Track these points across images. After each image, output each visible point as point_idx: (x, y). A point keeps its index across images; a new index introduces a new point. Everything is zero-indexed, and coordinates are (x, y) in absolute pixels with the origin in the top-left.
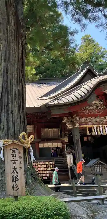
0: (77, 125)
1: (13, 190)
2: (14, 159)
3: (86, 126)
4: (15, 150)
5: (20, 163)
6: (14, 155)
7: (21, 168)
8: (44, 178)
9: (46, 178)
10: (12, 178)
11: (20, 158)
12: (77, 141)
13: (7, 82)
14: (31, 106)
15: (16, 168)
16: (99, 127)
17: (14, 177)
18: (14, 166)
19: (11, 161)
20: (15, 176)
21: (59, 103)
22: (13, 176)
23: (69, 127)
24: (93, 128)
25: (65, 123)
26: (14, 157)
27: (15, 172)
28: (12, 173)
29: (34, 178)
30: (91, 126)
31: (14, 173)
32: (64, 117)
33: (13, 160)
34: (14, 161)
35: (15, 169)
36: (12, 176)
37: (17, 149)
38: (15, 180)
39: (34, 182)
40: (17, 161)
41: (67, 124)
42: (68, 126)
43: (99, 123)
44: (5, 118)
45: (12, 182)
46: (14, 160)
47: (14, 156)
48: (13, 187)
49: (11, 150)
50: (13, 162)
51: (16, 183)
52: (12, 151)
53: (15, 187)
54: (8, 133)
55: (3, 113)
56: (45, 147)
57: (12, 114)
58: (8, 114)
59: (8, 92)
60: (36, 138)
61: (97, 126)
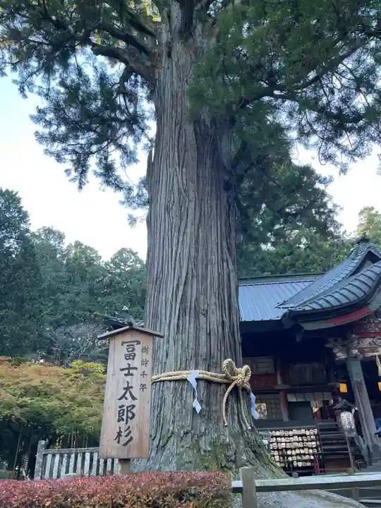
0: (355, 352)
1: (119, 442)
2: (129, 365)
4: (135, 344)
5: (144, 374)
6: (130, 356)
7: (143, 387)
10: (119, 411)
11: (144, 363)
12: (359, 384)
13: (196, 258)
14: (264, 319)
15: (132, 387)
17: (125, 408)
18: (128, 383)
19: (122, 370)
20: (127, 407)
21: (314, 309)
22: (123, 406)
25: (331, 349)
26: (130, 361)
27: (128, 395)
28: (120, 399)
29: (255, 452)
31: (126, 399)
33: (127, 366)
34: (129, 371)
35: (128, 389)
36: (120, 407)
37: (139, 343)
38: (125, 417)
39: (253, 462)
40: (136, 369)
44: (192, 325)
45: (119, 421)
46: (129, 369)
47: (130, 359)
48: (119, 434)
49: (125, 345)
50: (126, 372)
51: (126, 424)
52: (128, 346)
53: (123, 434)
54: (196, 355)
55: (188, 316)
56: (299, 400)
57: (206, 317)
58: (197, 318)
59: (197, 276)
60: (279, 382)
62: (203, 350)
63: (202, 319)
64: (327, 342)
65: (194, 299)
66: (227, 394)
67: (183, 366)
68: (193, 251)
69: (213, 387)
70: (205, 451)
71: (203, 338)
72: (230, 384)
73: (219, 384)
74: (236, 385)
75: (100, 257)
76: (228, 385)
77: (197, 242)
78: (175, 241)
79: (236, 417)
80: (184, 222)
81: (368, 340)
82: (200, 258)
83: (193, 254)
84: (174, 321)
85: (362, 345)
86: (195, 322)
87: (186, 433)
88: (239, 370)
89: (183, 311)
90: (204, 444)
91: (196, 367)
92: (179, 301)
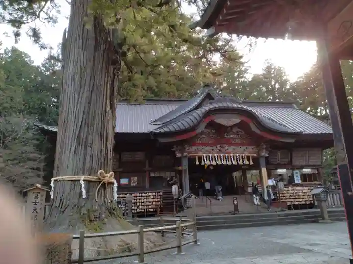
0: (186, 154)
3: (195, 155)
4: (38, 193)
5: (41, 205)
6: (36, 198)
7: (41, 209)
8: (150, 210)
9: (152, 210)
11: (41, 200)
12: (185, 170)
14: (140, 132)
15: (36, 209)
16: (209, 156)
18: (35, 207)
19: (33, 203)
20: (35, 216)
23: (179, 155)
24: (202, 157)
25: (174, 151)
27: (35, 212)
30: (201, 155)
32: (173, 145)
37: (40, 193)
38: (34, 219)
41: (176, 152)
42: (177, 154)
43: (210, 153)
46: (36, 202)
50: (35, 204)
52: (35, 194)
54: (84, 167)
55: (81, 146)
56: (156, 176)
57: (91, 148)
58: (86, 147)
59: (88, 124)
60: (147, 166)
61: (207, 155)
62: (88, 165)
63: (89, 149)
64: (173, 147)
65: (85, 137)
66: (99, 186)
67: (76, 173)
68: (87, 108)
69: (91, 184)
70: (84, 214)
71: (88, 158)
72: (101, 182)
73: (95, 182)
74: (104, 183)
75: (33, 61)
76: (100, 182)
77: (90, 102)
78: (76, 100)
79: (103, 197)
80: (82, 89)
81: (194, 148)
82: (90, 113)
83: (86, 110)
84: (73, 148)
85: (191, 150)
86: (85, 150)
87: (75, 206)
88: (106, 175)
89: (78, 143)
90: (84, 211)
91: (83, 174)
92: (76, 137)
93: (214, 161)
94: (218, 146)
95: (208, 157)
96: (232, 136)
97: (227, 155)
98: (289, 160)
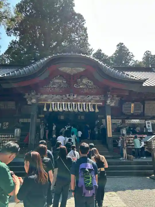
3: (44, 102)
24: (51, 105)
42: (28, 101)
43: (58, 101)
56: (24, 121)
61: (55, 102)
81: (45, 96)
85: (41, 98)
93: (61, 108)
94: (67, 95)
95: (56, 104)
96: (81, 87)
97: (74, 103)
98: (142, 111)
